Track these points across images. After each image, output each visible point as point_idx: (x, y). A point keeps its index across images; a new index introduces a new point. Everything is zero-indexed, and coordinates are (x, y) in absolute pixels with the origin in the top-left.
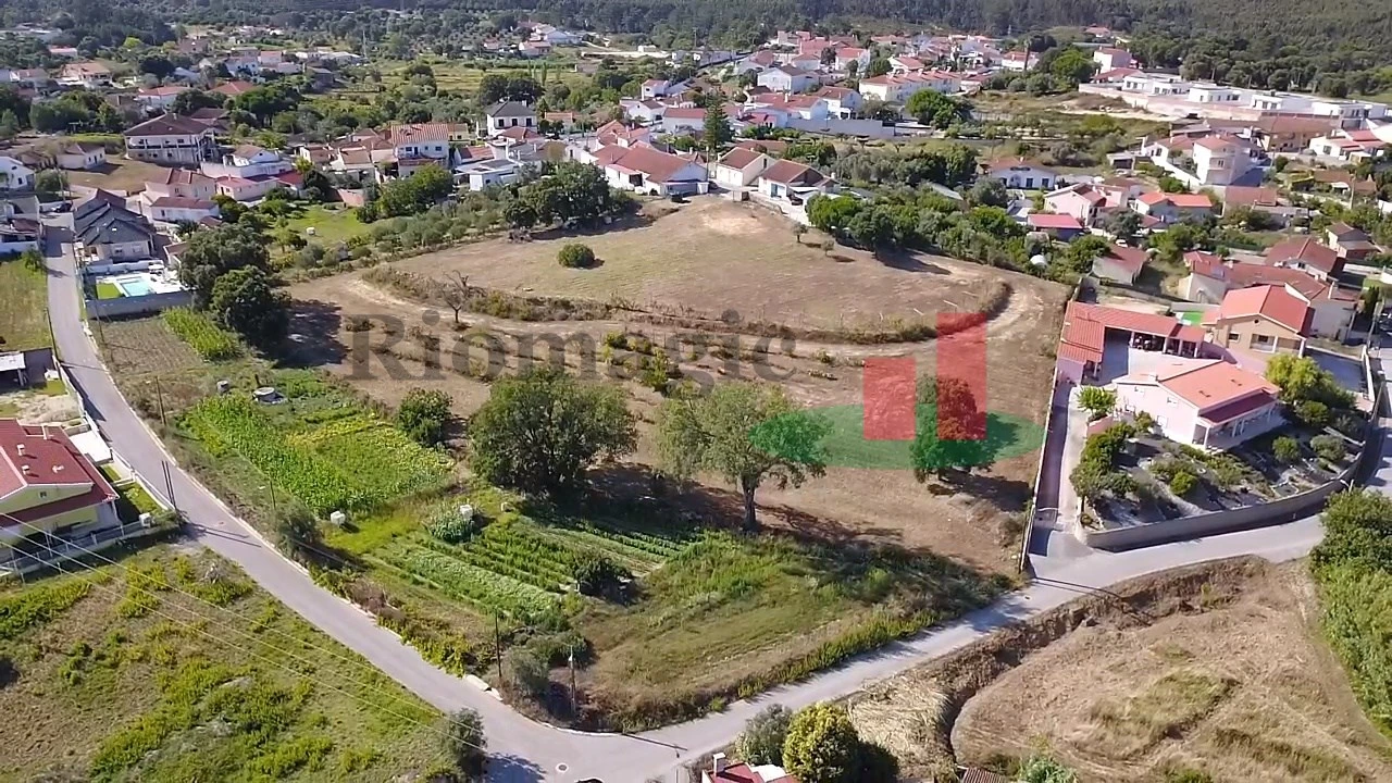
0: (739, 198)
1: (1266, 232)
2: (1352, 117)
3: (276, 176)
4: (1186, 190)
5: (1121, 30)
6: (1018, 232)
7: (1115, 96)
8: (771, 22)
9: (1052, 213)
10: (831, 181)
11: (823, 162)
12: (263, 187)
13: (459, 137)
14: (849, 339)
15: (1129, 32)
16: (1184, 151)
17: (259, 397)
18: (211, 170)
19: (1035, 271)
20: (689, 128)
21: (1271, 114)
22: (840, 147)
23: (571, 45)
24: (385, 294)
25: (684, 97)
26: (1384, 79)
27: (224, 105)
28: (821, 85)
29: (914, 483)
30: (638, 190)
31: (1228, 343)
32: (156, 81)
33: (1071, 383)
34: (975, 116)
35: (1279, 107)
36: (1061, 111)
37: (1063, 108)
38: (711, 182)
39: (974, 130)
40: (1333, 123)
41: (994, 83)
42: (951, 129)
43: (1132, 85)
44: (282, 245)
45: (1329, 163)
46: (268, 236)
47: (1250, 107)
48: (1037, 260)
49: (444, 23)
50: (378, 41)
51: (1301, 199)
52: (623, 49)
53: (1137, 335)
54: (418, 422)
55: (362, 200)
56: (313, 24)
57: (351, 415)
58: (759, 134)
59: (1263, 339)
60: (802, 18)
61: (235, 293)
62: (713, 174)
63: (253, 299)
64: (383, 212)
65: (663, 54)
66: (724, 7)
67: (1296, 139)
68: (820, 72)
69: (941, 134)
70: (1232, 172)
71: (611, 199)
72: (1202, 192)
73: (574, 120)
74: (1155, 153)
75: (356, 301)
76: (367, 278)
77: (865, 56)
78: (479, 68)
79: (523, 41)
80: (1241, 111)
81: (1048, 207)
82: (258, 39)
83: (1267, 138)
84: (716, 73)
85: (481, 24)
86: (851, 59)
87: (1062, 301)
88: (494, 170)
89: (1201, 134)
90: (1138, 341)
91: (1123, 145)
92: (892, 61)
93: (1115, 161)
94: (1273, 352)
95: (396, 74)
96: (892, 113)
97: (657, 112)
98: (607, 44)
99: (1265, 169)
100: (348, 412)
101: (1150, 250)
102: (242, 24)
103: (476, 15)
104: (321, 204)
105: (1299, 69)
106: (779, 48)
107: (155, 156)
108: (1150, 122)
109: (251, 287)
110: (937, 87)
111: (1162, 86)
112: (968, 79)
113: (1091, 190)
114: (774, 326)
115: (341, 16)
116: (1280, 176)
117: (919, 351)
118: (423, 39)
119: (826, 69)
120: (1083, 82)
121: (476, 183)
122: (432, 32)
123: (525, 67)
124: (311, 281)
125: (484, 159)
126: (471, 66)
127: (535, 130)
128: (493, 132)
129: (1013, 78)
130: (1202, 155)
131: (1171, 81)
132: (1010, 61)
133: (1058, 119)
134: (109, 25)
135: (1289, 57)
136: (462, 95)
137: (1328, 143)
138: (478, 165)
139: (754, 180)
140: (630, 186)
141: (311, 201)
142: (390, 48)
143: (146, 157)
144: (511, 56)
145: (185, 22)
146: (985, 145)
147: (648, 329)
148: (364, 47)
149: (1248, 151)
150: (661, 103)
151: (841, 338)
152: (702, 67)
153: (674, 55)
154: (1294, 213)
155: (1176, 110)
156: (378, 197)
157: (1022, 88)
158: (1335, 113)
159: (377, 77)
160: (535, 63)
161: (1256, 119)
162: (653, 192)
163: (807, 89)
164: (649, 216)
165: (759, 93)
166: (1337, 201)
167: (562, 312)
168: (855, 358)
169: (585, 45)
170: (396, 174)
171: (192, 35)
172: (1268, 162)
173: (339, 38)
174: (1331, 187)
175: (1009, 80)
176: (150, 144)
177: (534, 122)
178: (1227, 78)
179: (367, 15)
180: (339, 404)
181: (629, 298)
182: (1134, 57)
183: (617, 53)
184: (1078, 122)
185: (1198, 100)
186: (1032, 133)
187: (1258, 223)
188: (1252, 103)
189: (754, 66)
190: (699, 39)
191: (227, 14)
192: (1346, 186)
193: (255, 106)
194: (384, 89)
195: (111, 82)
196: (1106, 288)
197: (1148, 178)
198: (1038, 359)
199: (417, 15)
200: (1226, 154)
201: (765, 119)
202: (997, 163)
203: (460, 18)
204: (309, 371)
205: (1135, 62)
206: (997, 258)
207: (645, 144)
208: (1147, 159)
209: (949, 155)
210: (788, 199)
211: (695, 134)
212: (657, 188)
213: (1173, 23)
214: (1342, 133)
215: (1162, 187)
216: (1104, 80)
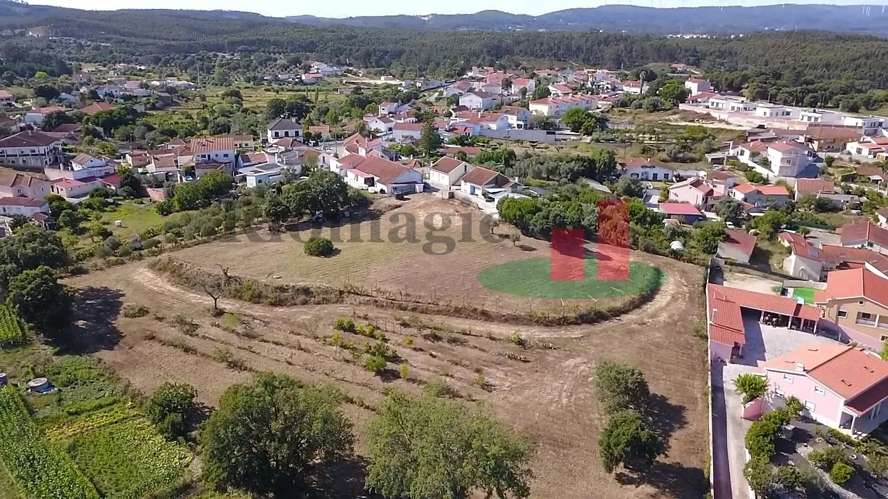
0: (446, 196)
1: (830, 214)
2: (871, 127)
3: (101, 177)
4: (766, 182)
5: (693, 65)
6: (656, 220)
7: (705, 112)
8: (468, 61)
9: (676, 202)
10: (516, 183)
11: (508, 165)
12: (89, 187)
13: (246, 145)
14: (537, 322)
15: (698, 67)
16: (761, 152)
17: (32, 388)
18: (53, 174)
19: (676, 255)
20: (412, 137)
21: (815, 125)
22: (518, 150)
23: (337, 76)
24: (163, 281)
25: (409, 115)
26: (879, 99)
27: (83, 121)
28: (502, 104)
29: (602, 472)
30: (371, 189)
31: (837, 319)
32: (46, 103)
33: (722, 361)
34: (610, 126)
35: (819, 120)
36: (669, 123)
37: (670, 121)
38: (425, 183)
39: (610, 137)
40: (859, 131)
41: (621, 103)
42: (595, 135)
43: (715, 104)
44: (91, 237)
45: (863, 161)
46: (84, 228)
47: (799, 120)
48: (676, 245)
49: (254, 61)
50: (209, 73)
51: (851, 188)
52: (372, 78)
53: (766, 314)
54: (163, 416)
55: (163, 196)
56: (166, 63)
57: (111, 404)
58: (461, 141)
59: (866, 316)
60: (488, 58)
61: (24, 292)
62: (427, 175)
63: (39, 297)
64: (177, 206)
65: (397, 82)
66: (437, 51)
67: (837, 143)
68: (502, 95)
69: (588, 139)
70: (796, 167)
71: (349, 198)
72: (779, 183)
73: (330, 131)
74: (739, 154)
75: (139, 288)
76: (152, 266)
77: (531, 84)
78: (274, 91)
79: (305, 73)
80: (794, 123)
81: (672, 197)
82: (129, 73)
83: (816, 143)
84: (430, 96)
85: (278, 62)
86: (522, 87)
87: (702, 283)
88: (266, 172)
89: (770, 140)
90: (767, 318)
91: (716, 147)
92: (551, 88)
93: (712, 159)
94: (875, 326)
95: (217, 96)
96: (552, 124)
97: (390, 125)
98: (361, 75)
99: (818, 165)
100: (108, 402)
101: (752, 231)
102: (120, 63)
103: (276, 56)
104: (133, 199)
105: (823, 92)
106: (473, 78)
107: (13, 162)
108: (732, 131)
109: (40, 285)
110: (583, 106)
111: (737, 105)
112: (602, 100)
113: (702, 184)
114: (476, 309)
115: (186, 57)
116: (831, 170)
117: (595, 333)
118: (239, 72)
119: (506, 93)
120: (681, 103)
121: (251, 182)
122: (245, 67)
123: (304, 91)
124: (106, 269)
125: (259, 163)
126: (269, 90)
127: (301, 139)
128: (271, 141)
129: (634, 100)
130: (775, 156)
131: (743, 102)
132: (628, 88)
133: (667, 129)
134: (27, 64)
135: (815, 85)
136: (257, 111)
137: (860, 146)
138: (254, 168)
139: (457, 181)
140: (365, 186)
141: (125, 197)
142: (216, 78)
143: (6, 162)
144: (296, 83)
145: (82, 61)
146: (620, 147)
147: (373, 312)
148: (199, 77)
149: (806, 153)
150: (392, 119)
151: (531, 320)
152: (423, 91)
153: (403, 83)
154: (849, 200)
155: (748, 122)
156: (174, 195)
157: (640, 106)
158: (860, 125)
159: (203, 98)
160: (312, 88)
161: (805, 129)
162: (382, 191)
163: (493, 108)
164: (378, 210)
165: (461, 110)
166: (877, 189)
167: (302, 297)
168: (542, 341)
169: (346, 76)
170: (193, 175)
171: (85, 70)
172: (820, 160)
173: (184, 71)
174: (869, 179)
175: (631, 101)
176: (9, 153)
177: (301, 133)
178: (777, 99)
179: (203, 56)
180: (102, 393)
181: (358, 284)
182: (711, 85)
183: (367, 81)
184: (681, 131)
185: (762, 115)
186: (650, 139)
187: (824, 206)
188: (801, 118)
189: (457, 91)
190: (421, 72)
191: (111, 56)
192: (881, 178)
193: (103, 122)
194: (207, 106)
195: (13, 103)
196: (729, 267)
197: (736, 171)
198: (693, 340)
199: (237, 56)
200: (793, 155)
201: (465, 130)
202: (632, 163)
203: (264, 58)
204: (83, 359)
205: (712, 88)
206: (646, 246)
207: (377, 153)
208: (735, 157)
209: (597, 157)
210: (483, 197)
211: (416, 143)
212: (385, 188)
213: (725, 61)
214: (868, 139)
215: (748, 179)
216: (695, 101)
